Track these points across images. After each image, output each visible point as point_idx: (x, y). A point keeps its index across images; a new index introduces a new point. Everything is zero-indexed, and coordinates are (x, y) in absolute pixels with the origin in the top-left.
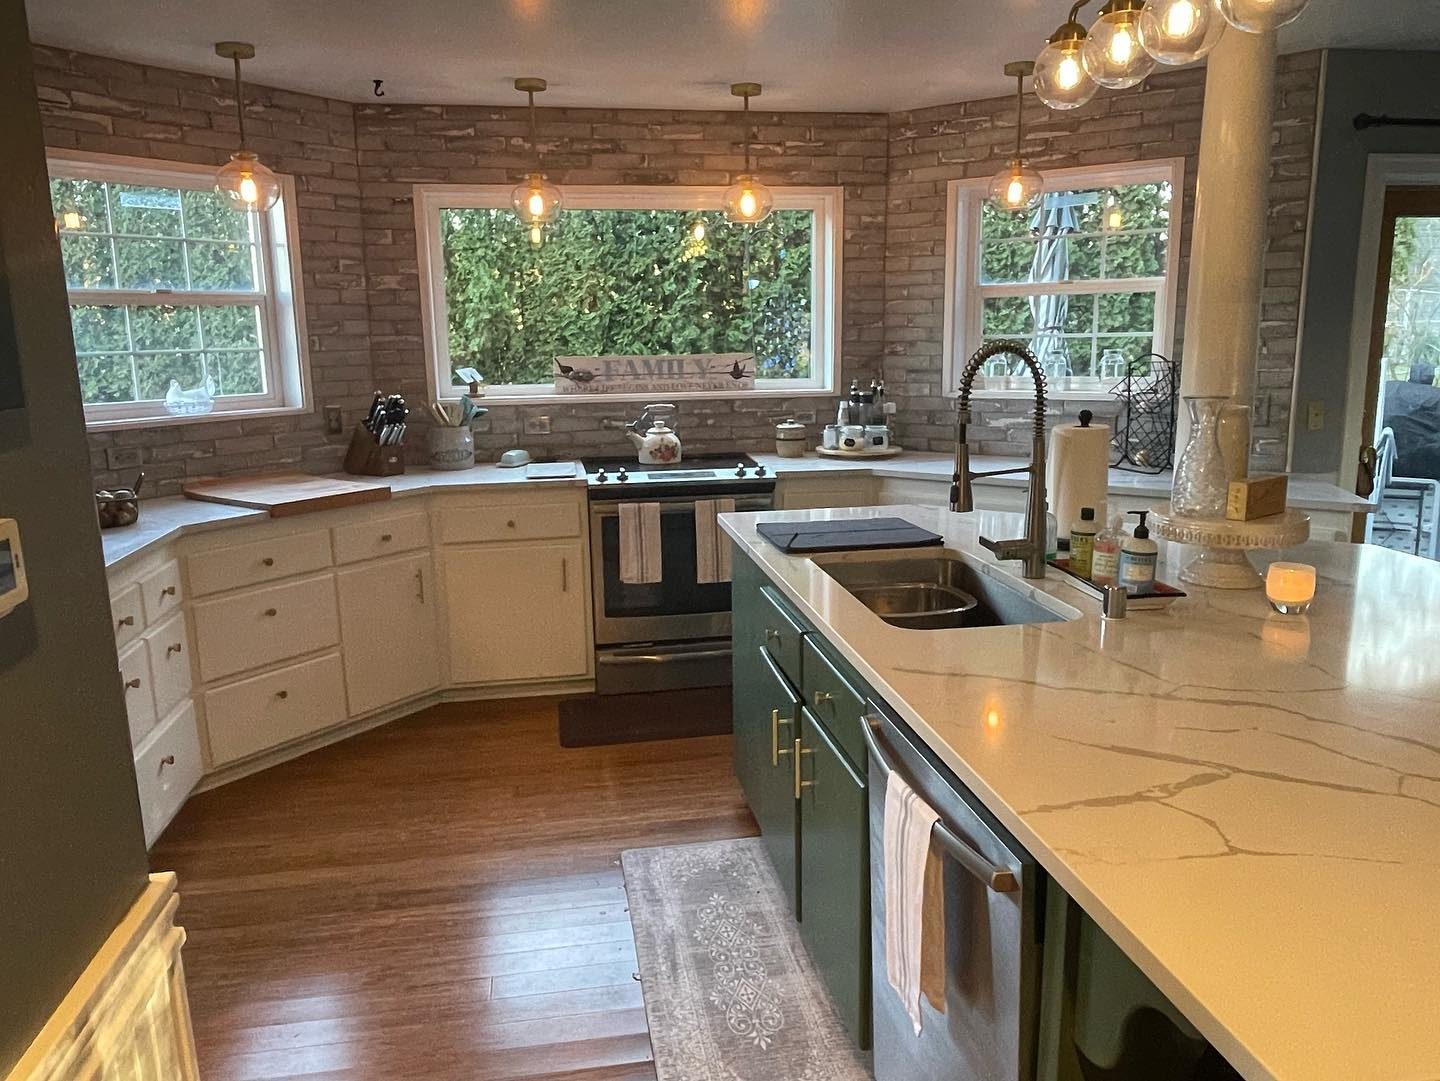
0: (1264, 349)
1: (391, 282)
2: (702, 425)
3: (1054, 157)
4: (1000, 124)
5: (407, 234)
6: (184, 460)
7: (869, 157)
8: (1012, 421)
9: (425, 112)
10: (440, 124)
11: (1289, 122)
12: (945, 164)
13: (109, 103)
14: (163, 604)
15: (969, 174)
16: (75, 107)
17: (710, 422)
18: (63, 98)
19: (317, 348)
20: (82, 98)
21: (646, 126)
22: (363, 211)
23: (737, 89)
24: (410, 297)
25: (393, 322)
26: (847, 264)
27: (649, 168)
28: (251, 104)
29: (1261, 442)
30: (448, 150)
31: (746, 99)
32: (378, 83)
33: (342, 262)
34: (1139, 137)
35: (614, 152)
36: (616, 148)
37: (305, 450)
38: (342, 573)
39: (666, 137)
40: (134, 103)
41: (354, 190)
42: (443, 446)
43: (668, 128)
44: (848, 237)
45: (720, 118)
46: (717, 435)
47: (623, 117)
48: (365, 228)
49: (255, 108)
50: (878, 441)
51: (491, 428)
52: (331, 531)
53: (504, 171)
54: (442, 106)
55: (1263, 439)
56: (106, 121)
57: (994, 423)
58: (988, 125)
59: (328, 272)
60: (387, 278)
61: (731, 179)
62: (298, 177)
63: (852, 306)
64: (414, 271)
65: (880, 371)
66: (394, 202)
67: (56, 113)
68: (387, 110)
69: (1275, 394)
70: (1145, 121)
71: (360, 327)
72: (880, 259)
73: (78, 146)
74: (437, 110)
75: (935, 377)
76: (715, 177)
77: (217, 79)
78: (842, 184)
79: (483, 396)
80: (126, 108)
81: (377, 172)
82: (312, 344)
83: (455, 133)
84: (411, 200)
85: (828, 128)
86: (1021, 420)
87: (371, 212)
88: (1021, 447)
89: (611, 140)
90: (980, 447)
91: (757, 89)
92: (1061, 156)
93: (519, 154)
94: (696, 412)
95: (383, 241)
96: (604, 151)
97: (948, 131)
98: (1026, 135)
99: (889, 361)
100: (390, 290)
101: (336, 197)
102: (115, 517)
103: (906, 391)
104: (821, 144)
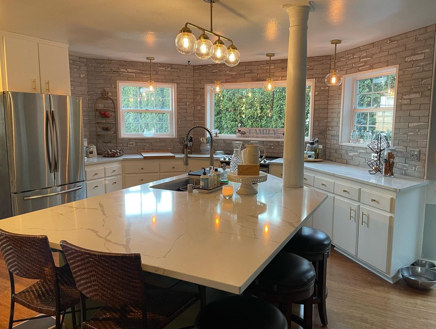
0: (419, 132)
1: (199, 108)
2: (270, 148)
3: (367, 66)
4: (355, 57)
5: (203, 96)
6: (144, 146)
7: (324, 69)
8: (354, 153)
9: (208, 66)
10: (211, 69)
11: (427, 50)
12: (342, 70)
13: (135, 71)
14: (113, 173)
15: (347, 73)
16: (128, 72)
17: (272, 147)
18: (125, 70)
19: (179, 123)
20: (129, 70)
21: (259, 65)
22: (194, 91)
23: (267, 55)
24: (202, 112)
25: (199, 117)
26: (316, 102)
27: (260, 77)
28: (167, 68)
29: (418, 167)
30: (212, 75)
31: (270, 57)
32: (189, 62)
33: (187, 103)
34: (387, 58)
35: (251, 73)
36: (251, 72)
37: (174, 146)
38: (161, 174)
39: (264, 68)
40: (140, 70)
41: (192, 86)
42: (202, 148)
43: (265, 66)
44: (316, 93)
45: (280, 61)
46: (274, 151)
47: (253, 64)
48: (194, 95)
49: (168, 69)
50: (310, 156)
51: (218, 145)
52: (159, 165)
53: (224, 80)
54: (212, 65)
55: (418, 166)
56: (134, 74)
57: (350, 154)
58: (352, 57)
59: (184, 105)
60: (198, 107)
61: (281, 78)
62: (177, 84)
63: (317, 115)
64: (204, 105)
65: (325, 135)
66: (201, 89)
67: (124, 74)
68: (200, 66)
69: (422, 149)
70: (389, 53)
71: (191, 118)
72: (326, 100)
73: (128, 80)
74: (210, 66)
75: (337, 138)
76: (276, 78)
77: (159, 64)
78: (314, 78)
79: (219, 137)
80: (138, 71)
81: (198, 81)
82: (178, 122)
83: (214, 71)
84: (204, 88)
85: (311, 62)
86: (356, 154)
87: (196, 91)
88: (355, 163)
89: (250, 70)
90: (347, 162)
91: (273, 55)
92: (368, 66)
93: (228, 75)
94: (269, 144)
95: (198, 98)
96: (248, 73)
97: (343, 60)
98: (360, 60)
99: (328, 132)
100: (199, 110)
101: (187, 88)
102: (114, 155)
103: (331, 142)
104: (309, 66)
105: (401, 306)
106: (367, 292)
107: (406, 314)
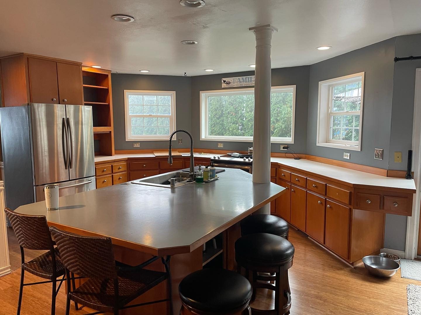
14: (119, 170)
38: (161, 171)
52: (159, 163)
105: (356, 287)
106: (328, 275)
107: (359, 294)
